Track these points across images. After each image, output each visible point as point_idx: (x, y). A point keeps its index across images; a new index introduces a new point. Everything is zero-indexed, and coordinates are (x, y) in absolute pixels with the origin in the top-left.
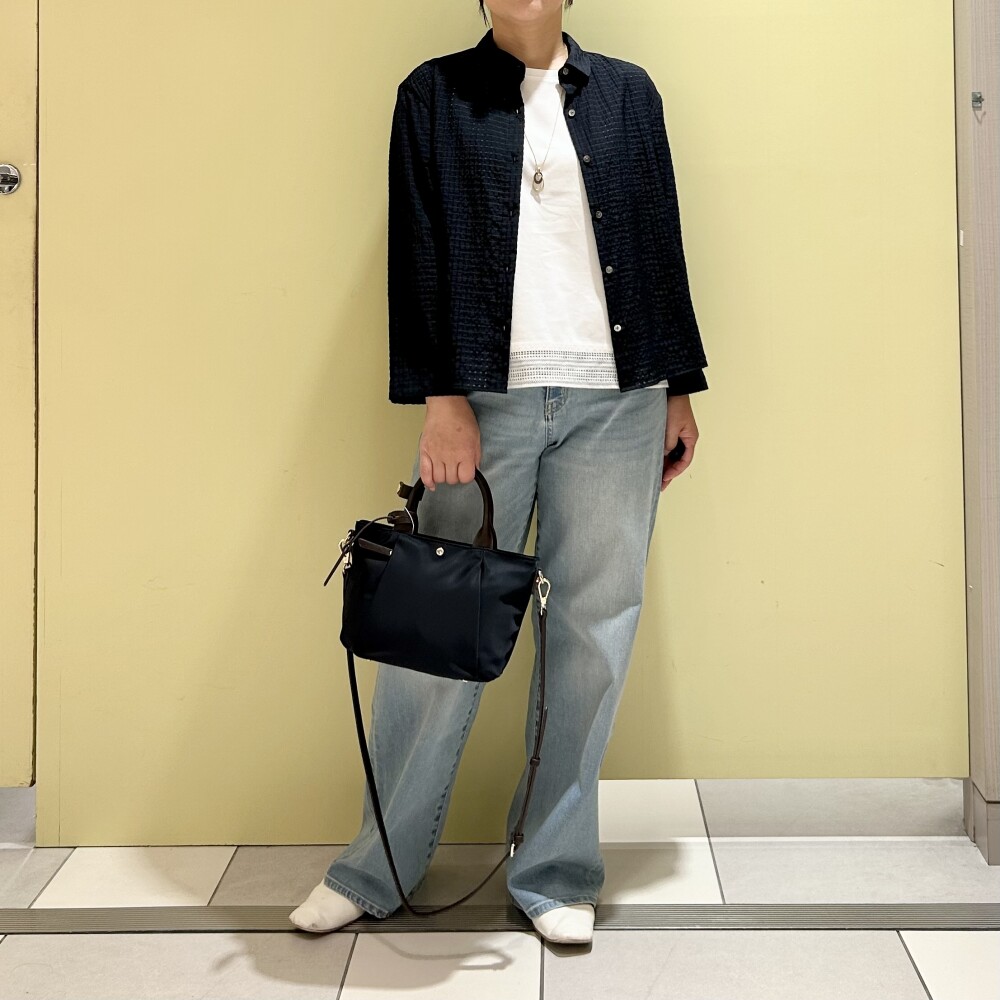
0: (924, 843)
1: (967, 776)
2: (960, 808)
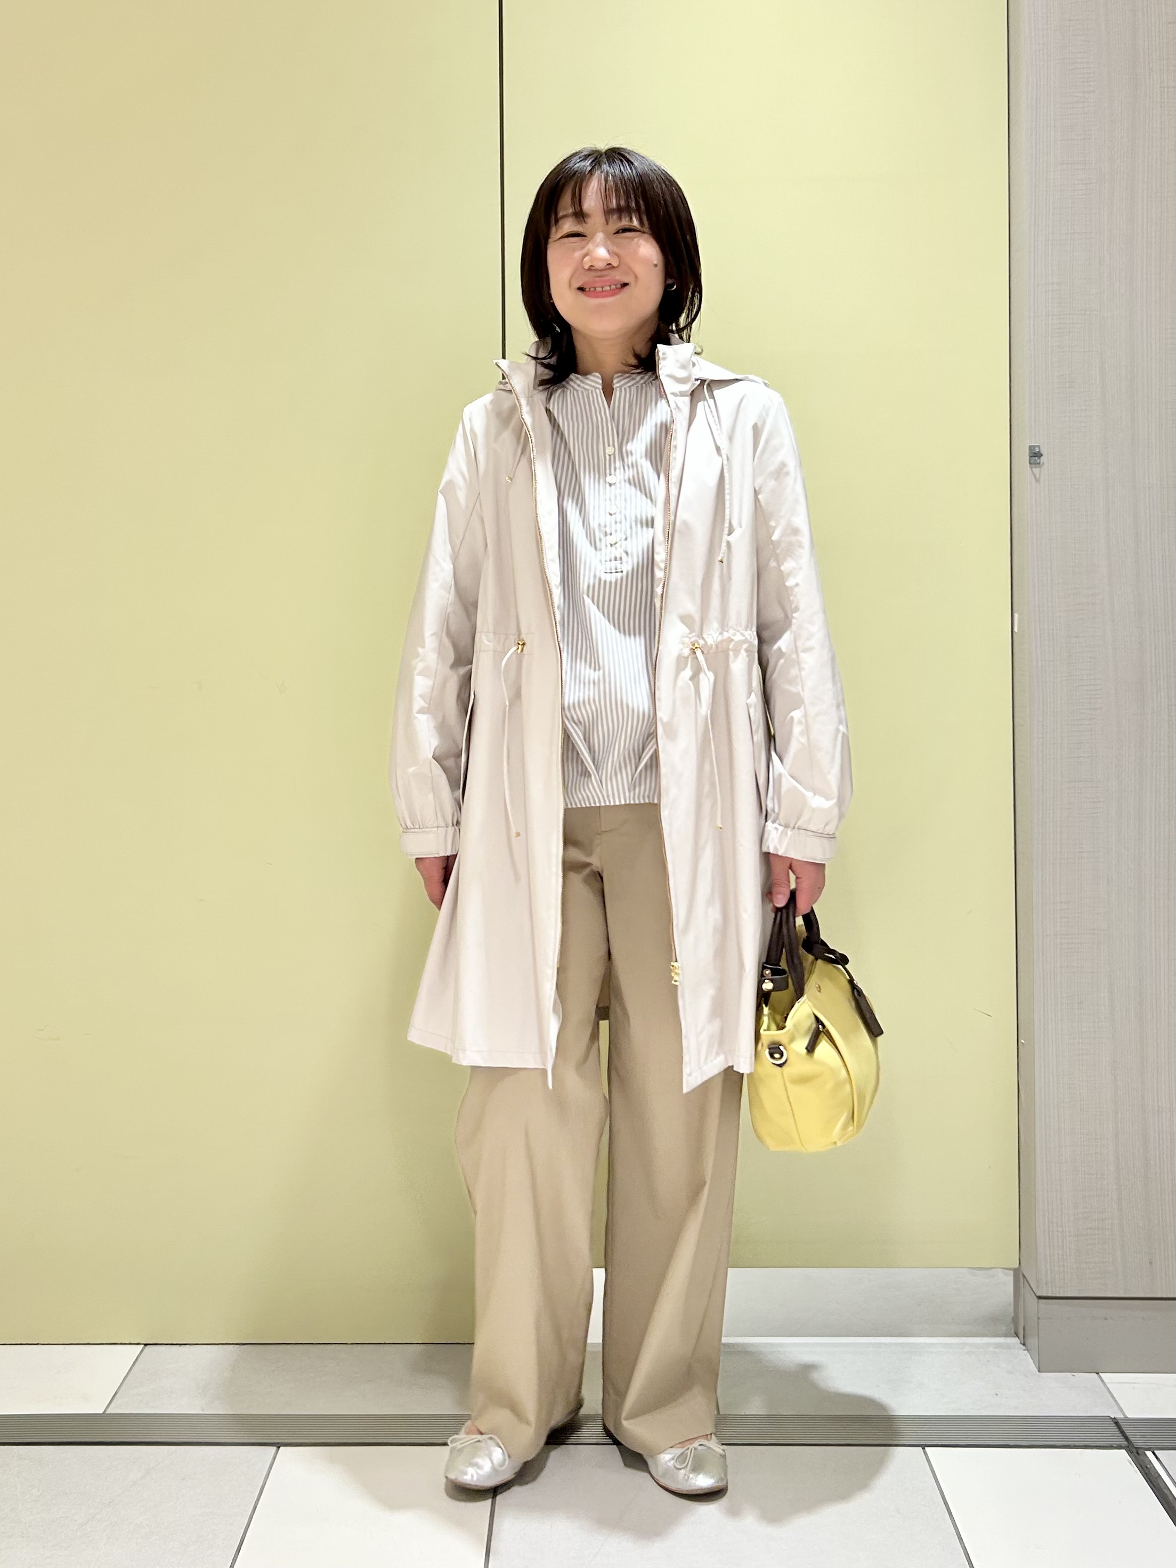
0: (964, 1345)
1: (1017, 1266)
2: (1010, 1304)
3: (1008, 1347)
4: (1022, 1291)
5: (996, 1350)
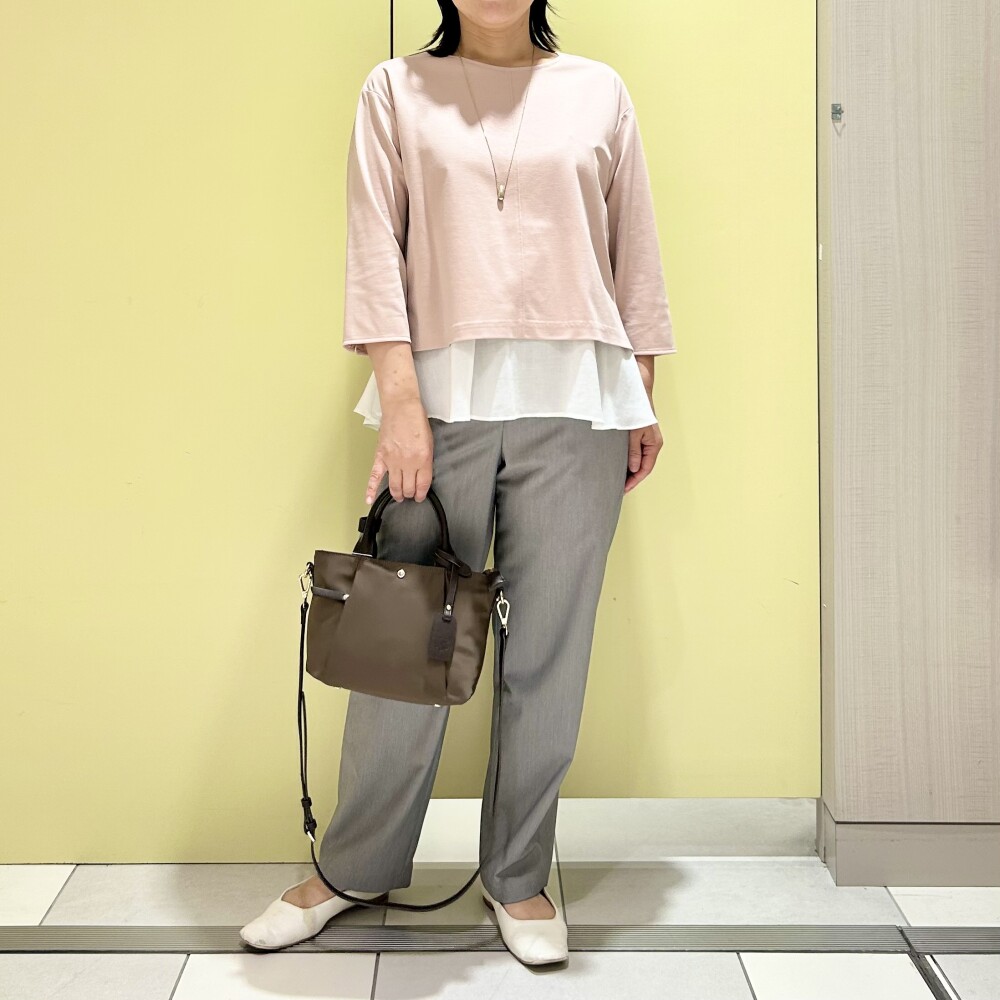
0: (774, 863)
1: (819, 796)
2: (814, 828)
3: (812, 864)
4: (823, 816)
5: (801, 867)
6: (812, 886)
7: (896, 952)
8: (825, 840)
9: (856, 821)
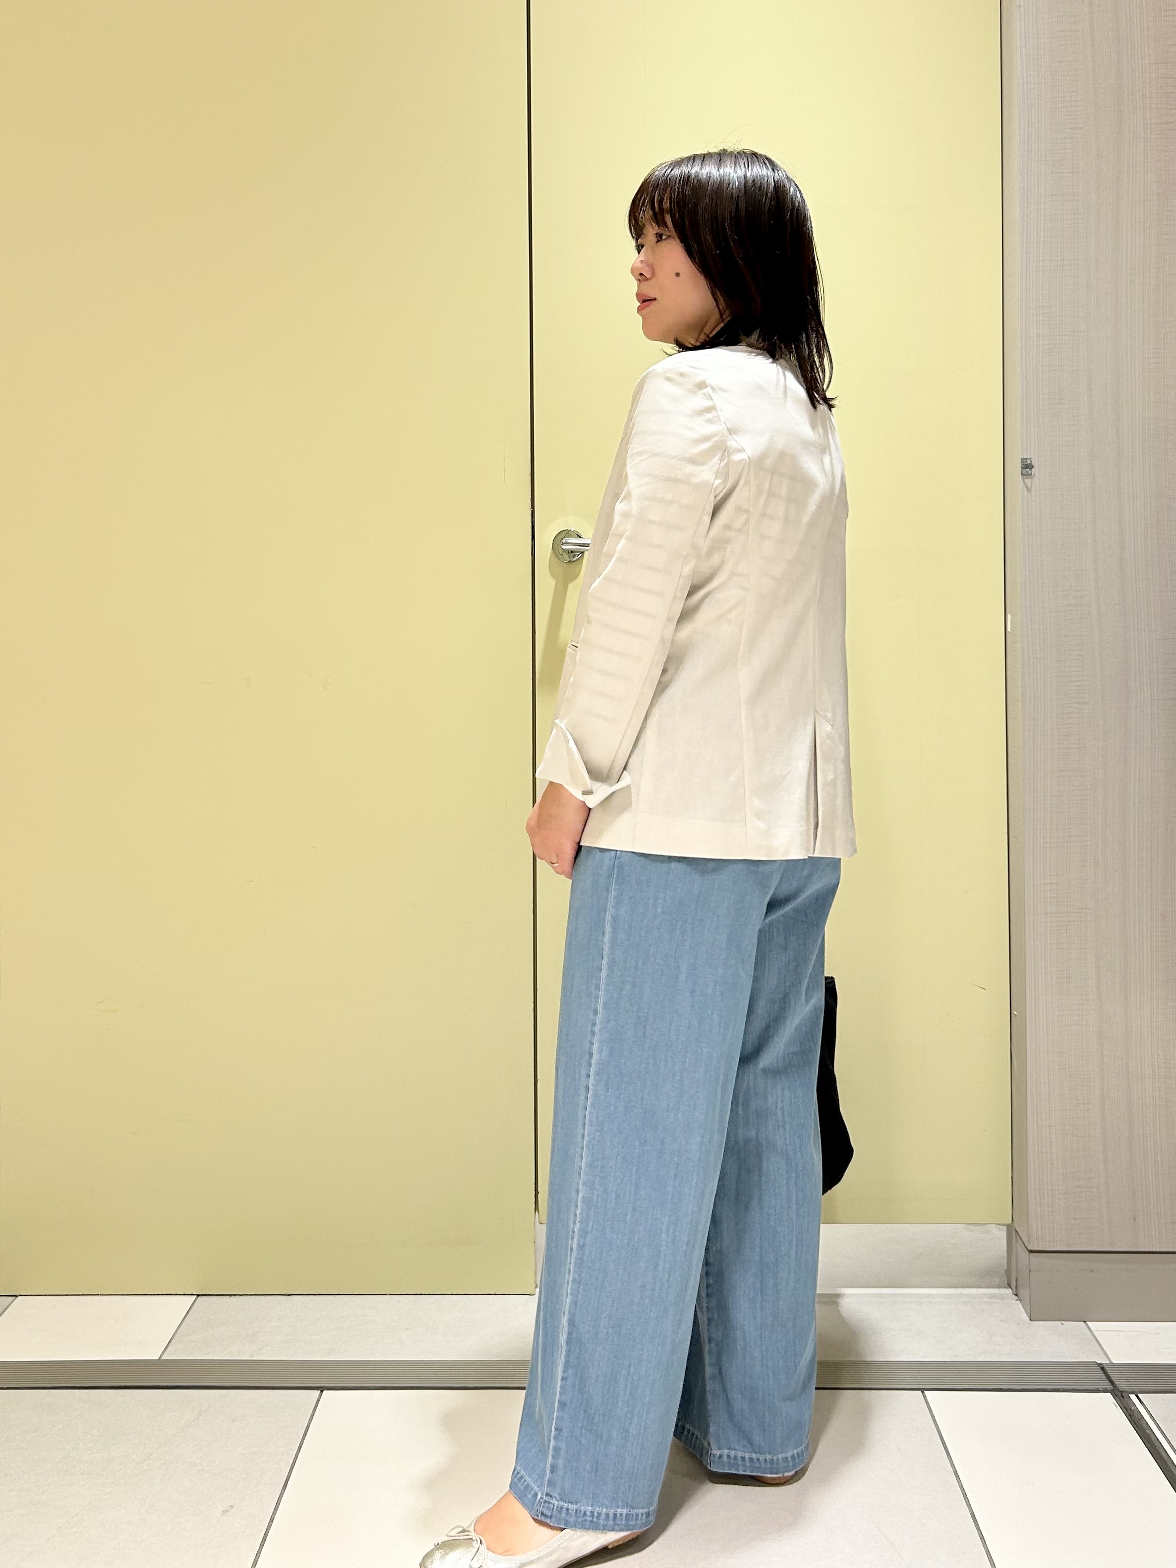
0: (961, 1295)
1: (1009, 1222)
2: (1004, 1257)
3: (1002, 1297)
4: (1014, 1244)
5: (990, 1300)
6: (1002, 1321)
7: (1097, 1391)
8: (1016, 1270)
9: (1052, 1249)
